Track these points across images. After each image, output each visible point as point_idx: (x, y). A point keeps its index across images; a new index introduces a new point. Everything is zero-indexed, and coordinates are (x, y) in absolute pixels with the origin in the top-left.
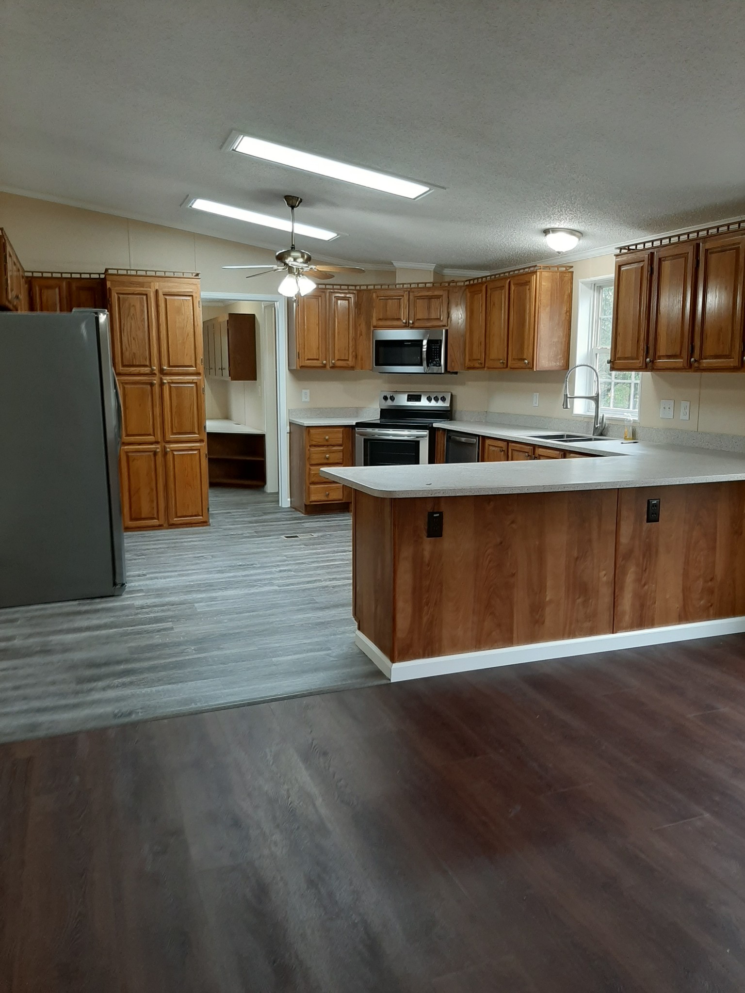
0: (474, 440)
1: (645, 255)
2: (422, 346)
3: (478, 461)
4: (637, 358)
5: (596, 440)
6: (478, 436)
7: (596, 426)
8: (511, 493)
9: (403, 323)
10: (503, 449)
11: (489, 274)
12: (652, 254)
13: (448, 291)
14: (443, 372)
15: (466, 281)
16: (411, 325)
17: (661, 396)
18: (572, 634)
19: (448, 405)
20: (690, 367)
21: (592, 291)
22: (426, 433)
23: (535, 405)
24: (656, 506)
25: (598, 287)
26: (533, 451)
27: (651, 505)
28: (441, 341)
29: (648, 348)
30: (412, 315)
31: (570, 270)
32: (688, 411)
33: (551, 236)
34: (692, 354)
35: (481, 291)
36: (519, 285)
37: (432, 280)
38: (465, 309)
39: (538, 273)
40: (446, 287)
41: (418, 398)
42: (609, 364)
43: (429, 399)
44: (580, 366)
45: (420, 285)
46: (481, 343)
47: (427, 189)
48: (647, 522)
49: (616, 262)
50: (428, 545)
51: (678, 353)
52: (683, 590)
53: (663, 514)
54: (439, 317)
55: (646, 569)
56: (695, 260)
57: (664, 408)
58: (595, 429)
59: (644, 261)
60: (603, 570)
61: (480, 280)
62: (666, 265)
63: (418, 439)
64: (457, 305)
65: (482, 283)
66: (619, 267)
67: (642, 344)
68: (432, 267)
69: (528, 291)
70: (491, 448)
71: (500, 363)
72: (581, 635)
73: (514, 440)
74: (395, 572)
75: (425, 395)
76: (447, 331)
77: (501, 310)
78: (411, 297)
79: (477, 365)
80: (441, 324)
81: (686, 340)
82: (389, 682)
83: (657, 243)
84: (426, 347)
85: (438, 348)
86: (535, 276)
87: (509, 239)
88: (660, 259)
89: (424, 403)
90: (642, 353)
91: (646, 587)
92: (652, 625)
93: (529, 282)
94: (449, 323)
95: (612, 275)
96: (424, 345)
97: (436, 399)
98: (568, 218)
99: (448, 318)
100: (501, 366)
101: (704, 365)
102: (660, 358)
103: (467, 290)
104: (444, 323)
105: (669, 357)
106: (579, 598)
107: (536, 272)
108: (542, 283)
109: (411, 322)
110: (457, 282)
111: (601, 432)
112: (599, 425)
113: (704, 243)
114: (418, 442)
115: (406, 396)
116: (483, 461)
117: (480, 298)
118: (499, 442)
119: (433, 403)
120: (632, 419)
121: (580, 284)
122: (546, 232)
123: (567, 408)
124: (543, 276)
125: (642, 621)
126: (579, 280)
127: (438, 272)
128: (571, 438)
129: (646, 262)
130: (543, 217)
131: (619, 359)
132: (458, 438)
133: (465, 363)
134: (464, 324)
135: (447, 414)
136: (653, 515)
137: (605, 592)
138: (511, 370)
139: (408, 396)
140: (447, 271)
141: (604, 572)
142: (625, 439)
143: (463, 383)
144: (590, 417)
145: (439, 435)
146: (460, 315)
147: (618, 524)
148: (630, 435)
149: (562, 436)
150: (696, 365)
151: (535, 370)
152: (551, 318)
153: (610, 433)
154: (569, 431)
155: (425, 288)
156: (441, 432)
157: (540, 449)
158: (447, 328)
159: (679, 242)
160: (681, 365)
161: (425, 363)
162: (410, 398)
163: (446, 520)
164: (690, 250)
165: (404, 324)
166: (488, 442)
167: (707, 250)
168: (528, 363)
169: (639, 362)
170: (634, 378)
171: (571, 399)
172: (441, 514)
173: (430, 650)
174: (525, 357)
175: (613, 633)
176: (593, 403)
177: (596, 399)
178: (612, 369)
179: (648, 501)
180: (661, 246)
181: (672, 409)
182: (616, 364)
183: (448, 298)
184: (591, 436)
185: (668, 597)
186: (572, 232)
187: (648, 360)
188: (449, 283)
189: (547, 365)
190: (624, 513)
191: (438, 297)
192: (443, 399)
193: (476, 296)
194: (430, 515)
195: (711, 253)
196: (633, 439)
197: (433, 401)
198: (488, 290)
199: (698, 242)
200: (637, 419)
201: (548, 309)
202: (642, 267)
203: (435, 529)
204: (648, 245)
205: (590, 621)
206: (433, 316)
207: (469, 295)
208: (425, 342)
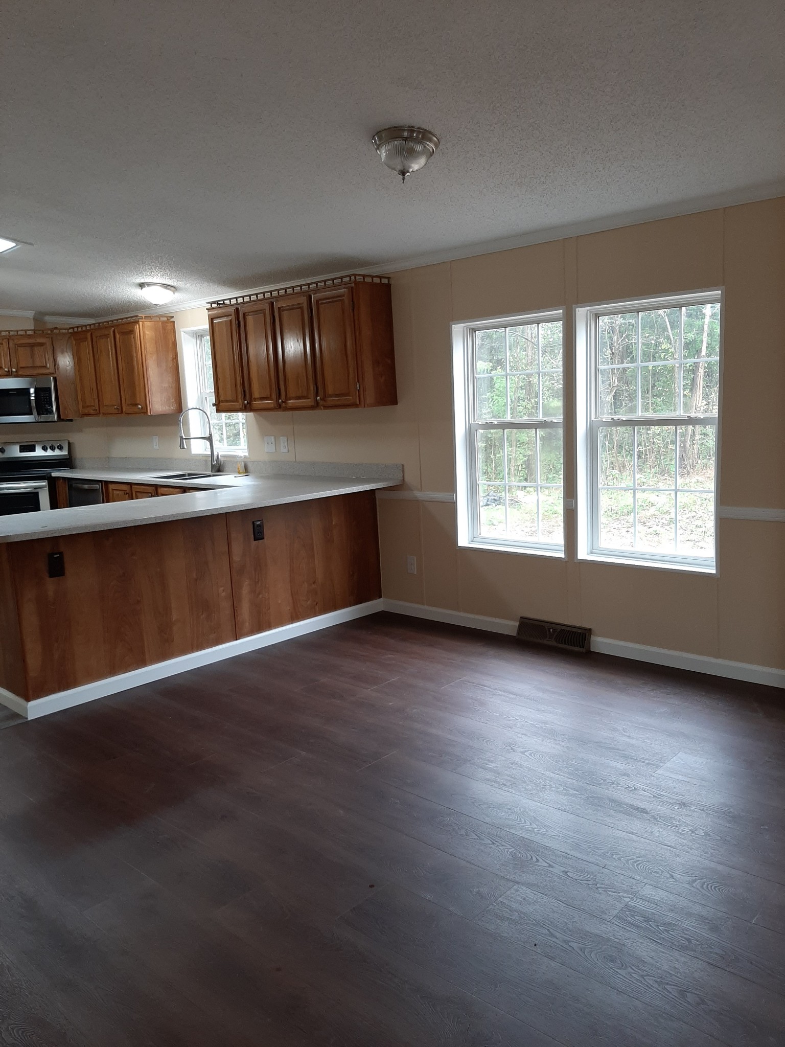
0: (97, 486)
1: (232, 310)
2: (29, 394)
3: (103, 503)
4: (237, 401)
5: (214, 476)
6: (101, 481)
7: (213, 463)
8: (126, 526)
9: (6, 371)
10: (127, 492)
11: (94, 322)
12: (237, 309)
13: (52, 338)
14: (56, 420)
15: (70, 328)
16: (15, 374)
17: (264, 433)
18: (200, 647)
19: (67, 453)
20: (279, 407)
21: (194, 340)
22: (44, 483)
23: (155, 447)
24: (260, 526)
25: (199, 336)
26: (155, 490)
27: (256, 526)
28: (50, 389)
29: (244, 392)
30: (14, 362)
31: (171, 320)
32: (286, 444)
33: (146, 289)
34: (280, 398)
35: (86, 338)
36: (123, 333)
37: (33, 328)
38: (72, 357)
39: (140, 323)
40: (49, 334)
41: (32, 449)
42: (215, 407)
43: (45, 449)
44: (191, 409)
45: (20, 333)
46: (93, 389)
47: (14, 245)
48: (255, 540)
49: (209, 315)
50: (50, 585)
51: (269, 396)
52: (292, 594)
53: (267, 532)
54: (45, 365)
55: (258, 581)
56: (272, 316)
57: (268, 443)
58: (213, 466)
59: (231, 315)
60: (222, 586)
61: (84, 329)
62: (250, 319)
63: (36, 491)
64: (63, 352)
65: (87, 331)
66: (211, 320)
67: (239, 388)
68: (30, 314)
69: (133, 340)
70: (115, 492)
71: (115, 409)
72: (207, 646)
73: (137, 482)
74: (19, 615)
75: (38, 444)
76: (55, 379)
77: (109, 358)
78: (11, 345)
79: (92, 412)
80: (47, 371)
81: (274, 387)
82: (26, 720)
83: (240, 300)
84: (34, 395)
85: (48, 396)
86: (138, 325)
87: (107, 290)
88: (244, 314)
89: (39, 452)
90: (240, 396)
91: (260, 596)
92: (269, 627)
93: (133, 331)
94: (57, 370)
95: (206, 326)
96: (32, 394)
97: (53, 448)
98: (159, 275)
99: (55, 365)
100: (116, 411)
101: (290, 405)
102: (255, 399)
103: (72, 337)
104: (52, 370)
105: (262, 399)
106: (202, 614)
107: (138, 321)
108: (145, 332)
109: (14, 370)
110: (59, 330)
111: (218, 468)
112: (215, 462)
113: (277, 301)
114: (37, 493)
115: (18, 448)
116: (108, 502)
117: (86, 347)
118: (123, 485)
119: (49, 453)
120: (242, 455)
121: (182, 333)
122: (142, 285)
123: (184, 448)
124: (146, 326)
125: (260, 626)
126: (181, 329)
127: (39, 318)
128: (192, 476)
129: (233, 316)
130: (136, 273)
131: (222, 402)
132: (80, 485)
133: (79, 410)
134: (73, 371)
135: (67, 463)
136: (258, 534)
137: (226, 606)
138: (126, 415)
139: (20, 446)
140: (47, 318)
141: (222, 589)
142: (239, 473)
143: (80, 431)
144: (206, 456)
145: (60, 484)
146: (68, 363)
147: (229, 544)
148: (242, 469)
149: (183, 475)
150: (284, 405)
151: (149, 414)
152: (159, 365)
153: (226, 469)
154: (190, 470)
155: (26, 336)
156: (61, 480)
157: (162, 489)
158: (55, 376)
159: (258, 300)
160: (272, 406)
161: (35, 412)
162: (23, 449)
163: (67, 559)
164: (266, 307)
165: (6, 373)
166: (111, 487)
167: (279, 308)
168: (142, 408)
169: (238, 405)
170: (240, 418)
171: (187, 440)
172: (61, 554)
173: (65, 683)
174: (138, 402)
175: (236, 640)
176: (208, 443)
177: (210, 439)
178: (218, 411)
179: (253, 523)
180: (244, 303)
181: (274, 443)
182: (220, 407)
183: (53, 345)
184: (210, 473)
185: (279, 602)
186: (166, 286)
187: (246, 402)
188: (52, 330)
189: (161, 409)
190: (233, 535)
191: (41, 344)
192: (60, 448)
193: (82, 343)
194: (50, 556)
195: (284, 310)
196: (246, 473)
197: (49, 450)
198: (94, 337)
199: (271, 300)
200: (247, 454)
201: (154, 357)
202: (231, 320)
203: (57, 568)
204: (234, 301)
205: (215, 633)
206: (38, 364)
207: (74, 342)
208: (32, 391)
